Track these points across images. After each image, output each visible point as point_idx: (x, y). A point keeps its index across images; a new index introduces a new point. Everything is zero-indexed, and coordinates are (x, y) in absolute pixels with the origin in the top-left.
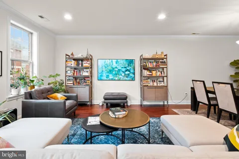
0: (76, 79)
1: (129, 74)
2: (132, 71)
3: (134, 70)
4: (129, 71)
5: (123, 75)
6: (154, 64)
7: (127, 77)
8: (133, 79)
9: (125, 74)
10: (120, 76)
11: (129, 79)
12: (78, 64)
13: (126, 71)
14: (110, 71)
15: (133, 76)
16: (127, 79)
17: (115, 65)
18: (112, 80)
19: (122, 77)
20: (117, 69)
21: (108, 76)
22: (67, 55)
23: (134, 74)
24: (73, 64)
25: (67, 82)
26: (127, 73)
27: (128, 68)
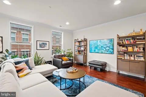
0: (79, 51)
1: (109, 49)
2: (111, 47)
3: (113, 46)
4: (109, 47)
5: (104, 50)
6: (132, 41)
7: (107, 51)
8: (112, 53)
9: (106, 49)
10: (103, 51)
11: (109, 53)
12: (80, 44)
13: (107, 47)
14: (96, 47)
15: (112, 50)
16: (107, 53)
17: (99, 43)
18: (97, 53)
19: (104, 51)
20: (100, 46)
21: (95, 50)
22: (75, 40)
23: (113, 49)
24: (77, 44)
25: (75, 53)
26: (107, 48)
27: (108, 45)
